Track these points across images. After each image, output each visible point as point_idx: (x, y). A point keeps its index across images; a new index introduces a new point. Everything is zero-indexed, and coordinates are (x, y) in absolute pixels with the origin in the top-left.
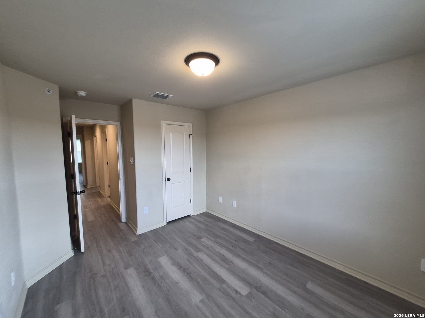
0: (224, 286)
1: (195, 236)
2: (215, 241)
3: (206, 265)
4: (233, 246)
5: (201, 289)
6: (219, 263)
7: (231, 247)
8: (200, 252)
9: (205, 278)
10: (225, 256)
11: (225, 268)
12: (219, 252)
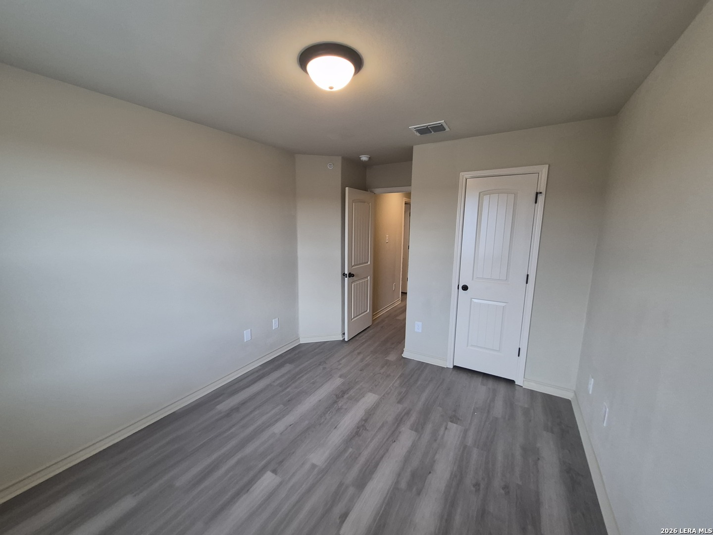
0: (351, 490)
1: (455, 411)
2: (465, 447)
3: (387, 450)
4: (477, 485)
5: (333, 460)
6: (403, 468)
7: (469, 481)
8: (415, 433)
9: (357, 458)
10: (430, 475)
11: (397, 482)
12: (434, 461)
